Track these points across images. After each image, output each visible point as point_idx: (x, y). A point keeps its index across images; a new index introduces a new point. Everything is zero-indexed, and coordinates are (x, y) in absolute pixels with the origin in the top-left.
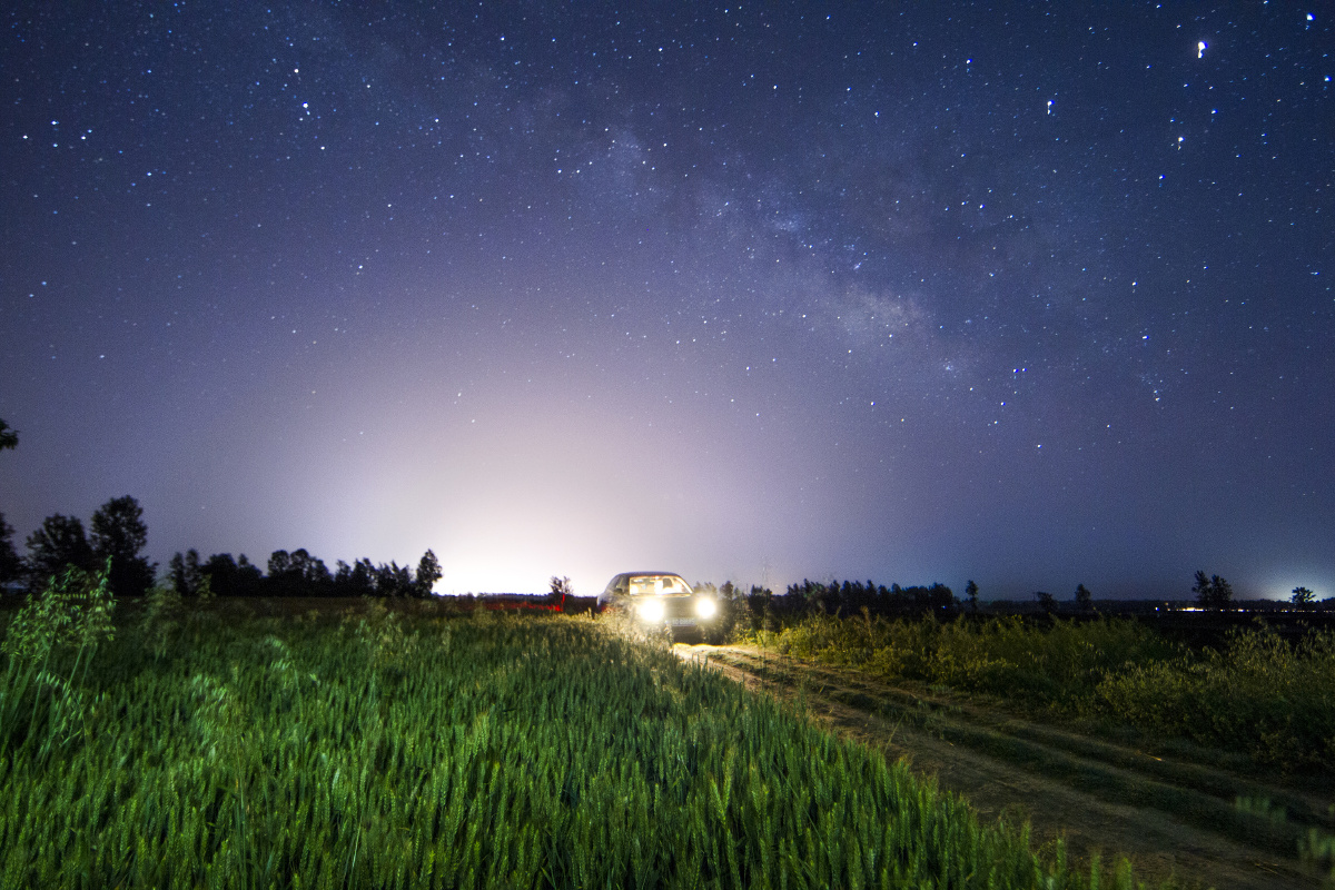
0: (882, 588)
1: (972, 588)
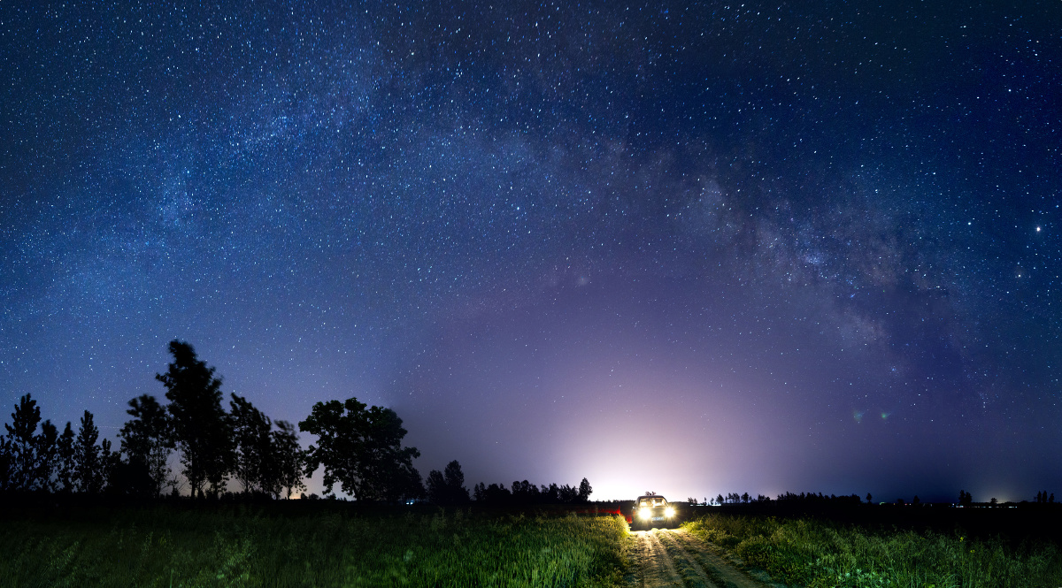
0: (826, 496)
1: (869, 497)
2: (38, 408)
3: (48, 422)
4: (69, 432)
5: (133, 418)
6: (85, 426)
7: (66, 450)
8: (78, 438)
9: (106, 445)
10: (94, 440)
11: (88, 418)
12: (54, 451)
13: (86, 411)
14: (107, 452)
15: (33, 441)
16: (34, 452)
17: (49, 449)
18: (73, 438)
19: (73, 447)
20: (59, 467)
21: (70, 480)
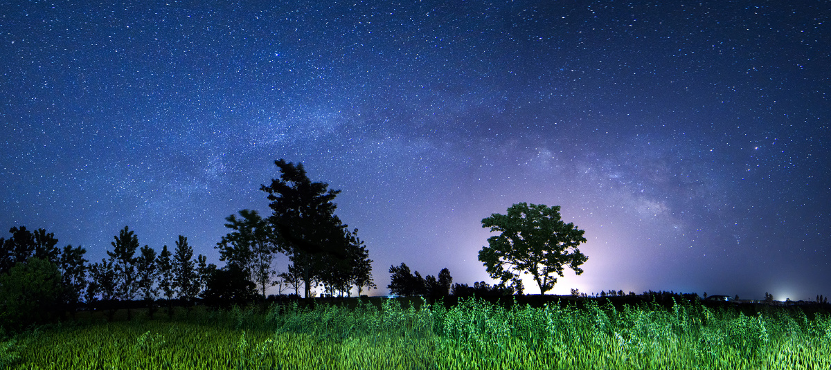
2: (135, 236)
3: (146, 247)
4: (165, 253)
5: (232, 231)
6: (180, 247)
7: (165, 266)
8: (175, 256)
9: (202, 259)
10: (189, 257)
11: (182, 241)
12: (153, 267)
13: (180, 236)
14: (203, 264)
15: (133, 262)
16: (135, 268)
17: (149, 266)
18: (169, 257)
19: (170, 264)
20: (159, 279)
21: (170, 288)
